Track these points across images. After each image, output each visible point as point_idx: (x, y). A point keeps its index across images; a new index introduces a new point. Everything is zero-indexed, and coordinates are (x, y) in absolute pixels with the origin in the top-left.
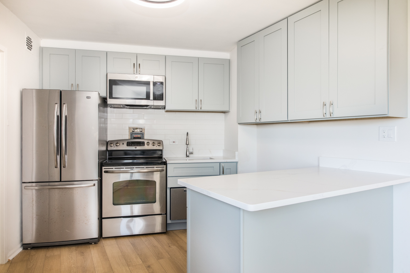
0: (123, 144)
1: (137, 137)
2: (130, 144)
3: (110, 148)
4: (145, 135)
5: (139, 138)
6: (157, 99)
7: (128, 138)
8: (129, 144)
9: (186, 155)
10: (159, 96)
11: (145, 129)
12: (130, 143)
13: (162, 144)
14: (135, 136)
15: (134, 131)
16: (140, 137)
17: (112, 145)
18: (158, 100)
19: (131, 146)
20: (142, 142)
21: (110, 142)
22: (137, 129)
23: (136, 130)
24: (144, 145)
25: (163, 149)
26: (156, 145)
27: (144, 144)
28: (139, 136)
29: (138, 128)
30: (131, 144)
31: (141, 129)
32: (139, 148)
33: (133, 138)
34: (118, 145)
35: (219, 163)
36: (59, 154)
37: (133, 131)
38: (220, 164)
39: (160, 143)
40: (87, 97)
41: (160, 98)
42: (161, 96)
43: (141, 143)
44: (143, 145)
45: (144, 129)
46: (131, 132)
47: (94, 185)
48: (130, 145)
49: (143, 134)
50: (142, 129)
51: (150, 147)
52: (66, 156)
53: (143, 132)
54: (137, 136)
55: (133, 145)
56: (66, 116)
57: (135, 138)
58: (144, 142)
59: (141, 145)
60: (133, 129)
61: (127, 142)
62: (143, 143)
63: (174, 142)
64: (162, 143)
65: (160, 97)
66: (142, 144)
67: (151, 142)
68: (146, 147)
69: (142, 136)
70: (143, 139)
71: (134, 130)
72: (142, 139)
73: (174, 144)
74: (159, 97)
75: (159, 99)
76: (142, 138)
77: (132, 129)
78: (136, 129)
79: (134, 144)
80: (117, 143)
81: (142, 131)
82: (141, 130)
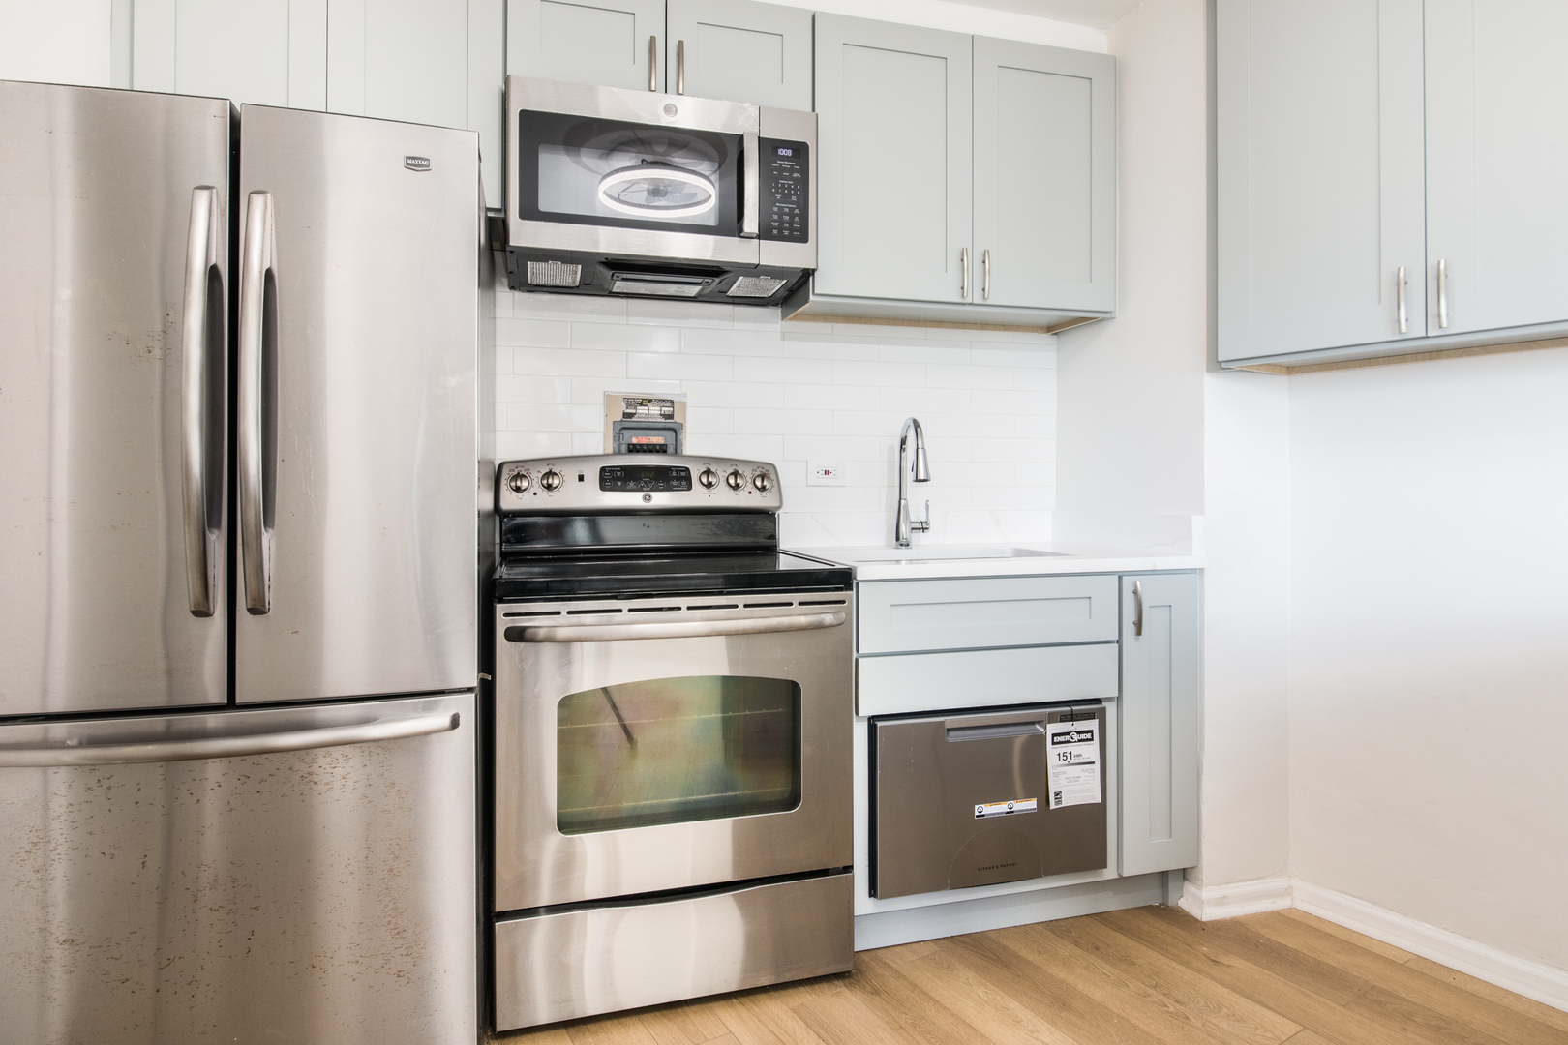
0: (581, 478)
1: (648, 445)
2: (614, 479)
3: (510, 501)
4: (688, 435)
5: (658, 452)
6: (775, 232)
7: (600, 451)
8: (612, 478)
9: (898, 539)
10: (787, 218)
11: (688, 405)
12: (619, 474)
13: (775, 483)
14: (634, 441)
15: (631, 415)
16: (661, 445)
17: (525, 484)
18: (781, 238)
19: (624, 489)
20: (678, 469)
21: (513, 466)
22: (644, 402)
23: (642, 410)
24: (689, 488)
25: (779, 508)
26: (750, 487)
27: (688, 479)
28: (657, 439)
29: (650, 401)
30: (619, 479)
31: (669, 404)
32: (662, 499)
33: (624, 448)
34: (556, 482)
35: (1116, 578)
36: (218, 526)
37: (625, 415)
38: (1120, 578)
39: (765, 475)
40: (407, 158)
41: (791, 229)
42: (797, 219)
43: (674, 474)
44: (684, 483)
45: (684, 404)
46: (619, 417)
47: (455, 723)
48: (620, 483)
49: (676, 431)
50: (672, 402)
51: (721, 497)
52: (267, 538)
53: (677, 418)
54: (644, 440)
55: (632, 484)
56: (269, 276)
57: (634, 449)
58: (687, 470)
59: (675, 483)
60: (628, 405)
61: (603, 470)
62: (683, 474)
63: (827, 473)
64: (773, 477)
65: (791, 223)
66: (680, 479)
67: (722, 472)
68: (696, 497)
69: (671, 442)
70: (676, 453)
71: (633, 411)
72: (669, 455)
73: (827, 480)
74: (786, 225)
75: (786, 233)
76: (670, 449)
77: (624, 404)
78: (641, 404)
79: (637, 479)
80: (550, 474)
81: (671, 416)
82: (667, 410)
